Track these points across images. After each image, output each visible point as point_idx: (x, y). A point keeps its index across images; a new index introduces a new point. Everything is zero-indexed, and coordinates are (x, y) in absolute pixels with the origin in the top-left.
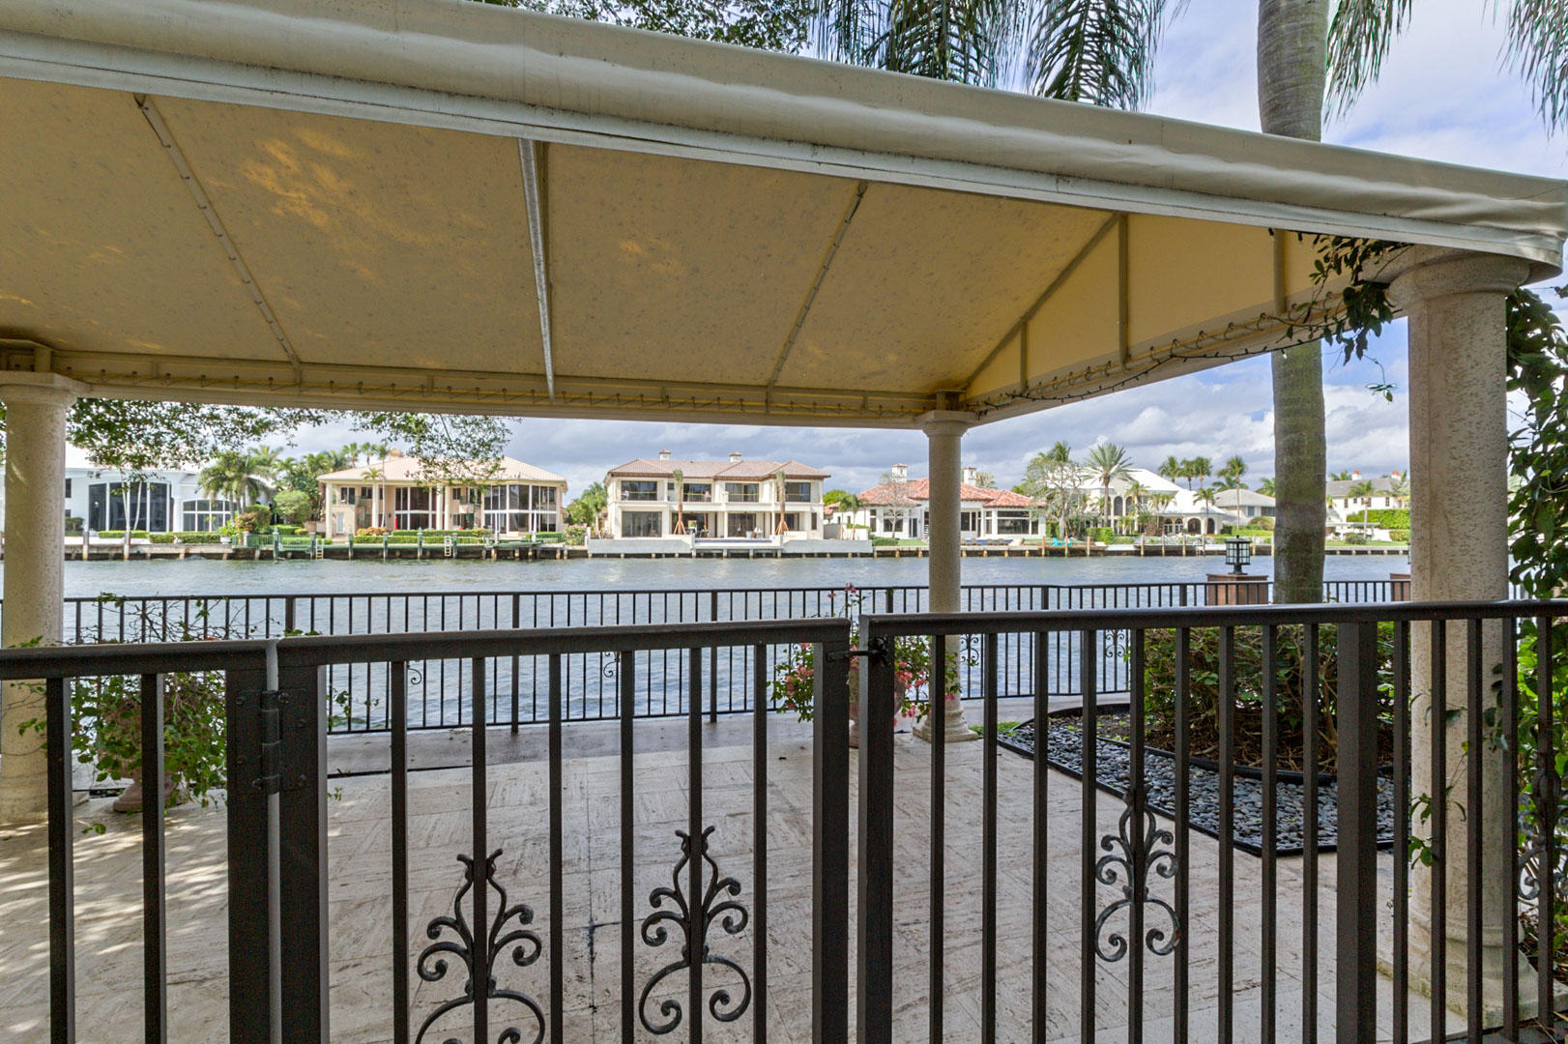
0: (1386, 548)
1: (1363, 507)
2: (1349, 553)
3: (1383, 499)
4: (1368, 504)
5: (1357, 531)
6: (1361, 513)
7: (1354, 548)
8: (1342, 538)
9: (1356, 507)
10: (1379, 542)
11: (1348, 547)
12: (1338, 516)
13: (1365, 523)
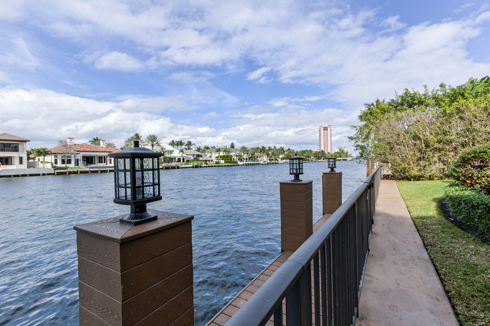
0: (223, 165)
1: (219, 155)
2: (216, 166)
3: (222, 153)
4: (220, 154)
5: (217, 161)
6: (218, 156)
7: (217, 165)
8: (214, 162)
9: (217, 155)
10: (222, 163)
11: (216, 165)
12: (213, 157)
13: (219, 159)
